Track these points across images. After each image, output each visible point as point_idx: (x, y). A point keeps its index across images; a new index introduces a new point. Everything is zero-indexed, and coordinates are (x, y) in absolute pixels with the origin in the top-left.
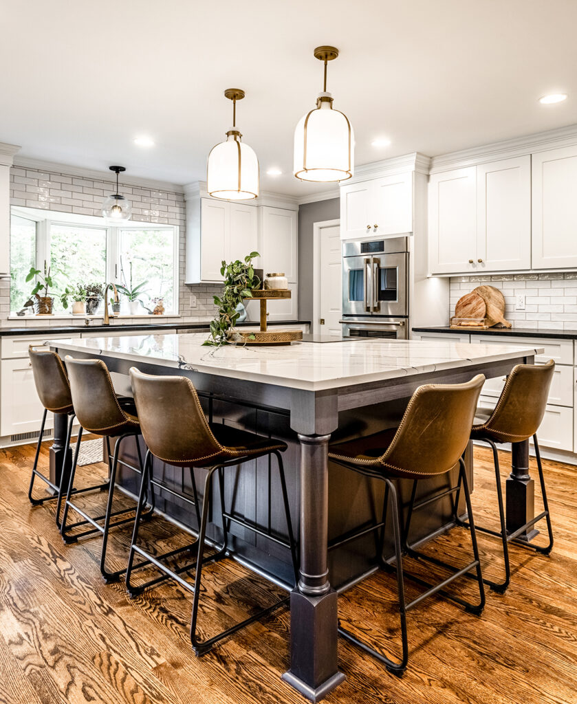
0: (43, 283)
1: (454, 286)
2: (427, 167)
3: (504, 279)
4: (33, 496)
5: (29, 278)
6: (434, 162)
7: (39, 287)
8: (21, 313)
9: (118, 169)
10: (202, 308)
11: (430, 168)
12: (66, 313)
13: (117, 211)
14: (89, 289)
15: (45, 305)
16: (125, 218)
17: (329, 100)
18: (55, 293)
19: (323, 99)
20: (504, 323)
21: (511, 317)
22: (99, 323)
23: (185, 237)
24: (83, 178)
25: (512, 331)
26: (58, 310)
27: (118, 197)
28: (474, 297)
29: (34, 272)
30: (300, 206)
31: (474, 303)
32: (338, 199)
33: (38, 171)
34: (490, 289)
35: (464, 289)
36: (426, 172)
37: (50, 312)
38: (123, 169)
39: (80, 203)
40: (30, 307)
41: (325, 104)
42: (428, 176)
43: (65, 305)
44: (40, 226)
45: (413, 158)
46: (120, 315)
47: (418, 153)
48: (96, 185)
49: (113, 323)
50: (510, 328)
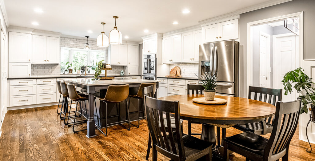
0: (70, 65)
1: (171, 66)
2: (161, 36)
3: (180, 65)
4: (58, 112)
5: (66, 64)
6: (163, 35)
7: (69, 66)
8: (64, 73)
9: (87, 37)
10: (112, 72)
11: (162, 36)
12: (76, 73)
13: (87, 47)
14: (82, 67)
15: (71, 71)
16: (89, 49)
17: (116, 27)
18: (73, 68)
19: (115, 27)
20: (180, 76)
21: (182, 74)
22: (84, 76)
23: (107, 53)
24: (79, 39)
25: (182, 78)
26: (74, 72)
27: (87, 44)
28: (174, 69)
29: (68, 63)
30: (139, 45)
31: (174, 71)
32: (143, 44)
33: (68, 38)
34: (177, 67)
35: (172, 67)
36: (161, 37)
37: (72, 73)
38: (89, 37)
39: (78, 46)
40: (66, 72)
41: (115, 28)
42: (162, 38)
43: (76, 71)
44: (70, 51)
45: (157, 34)
46: (90, 73)
47: (158, 33)
48: (83, 41)
49: (87, 75)
50: (181, 77)
